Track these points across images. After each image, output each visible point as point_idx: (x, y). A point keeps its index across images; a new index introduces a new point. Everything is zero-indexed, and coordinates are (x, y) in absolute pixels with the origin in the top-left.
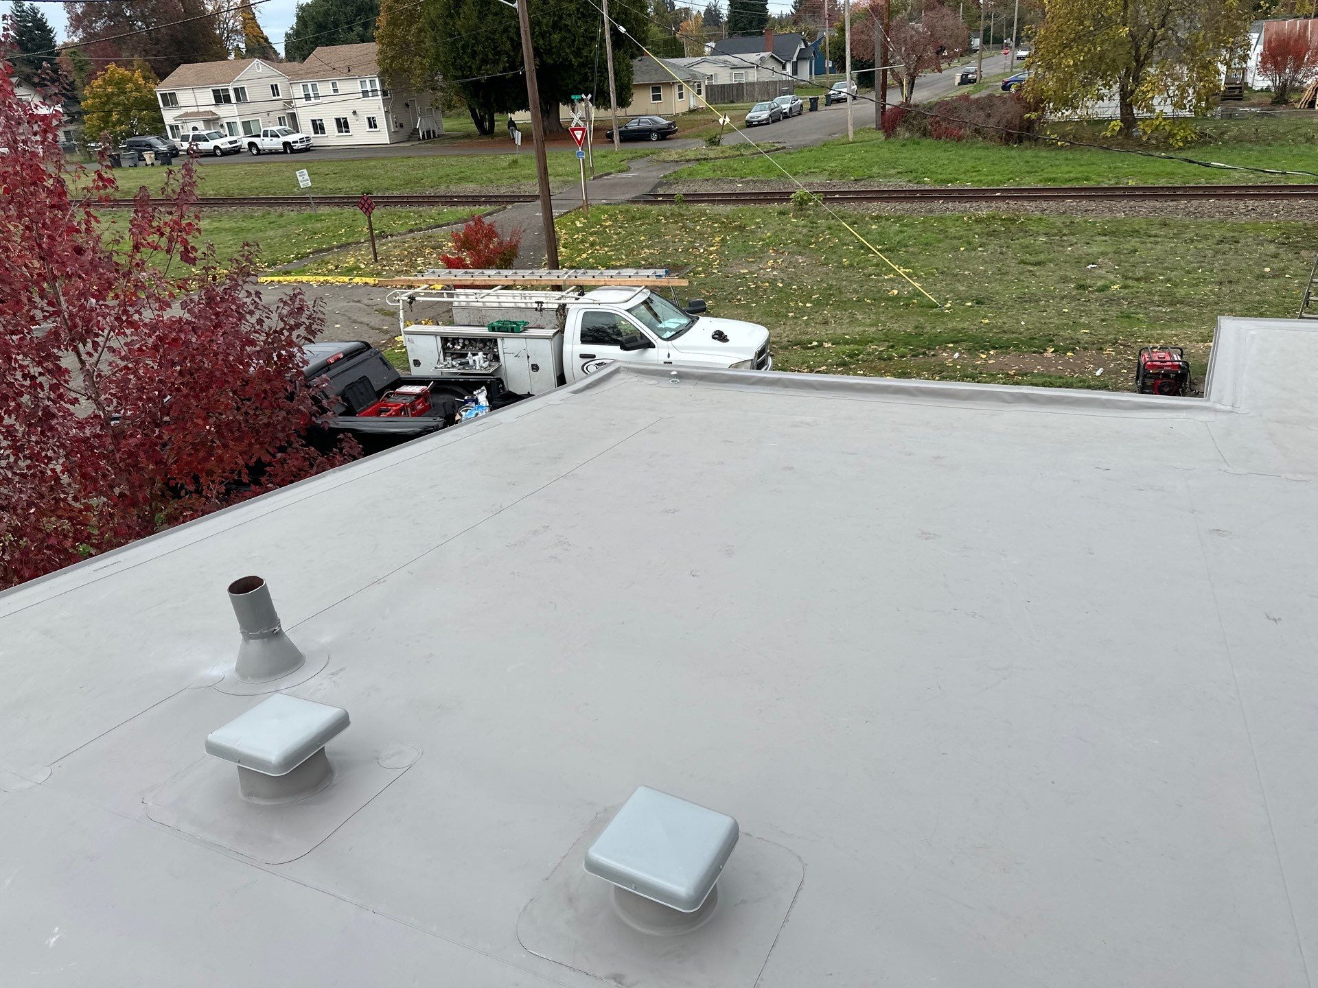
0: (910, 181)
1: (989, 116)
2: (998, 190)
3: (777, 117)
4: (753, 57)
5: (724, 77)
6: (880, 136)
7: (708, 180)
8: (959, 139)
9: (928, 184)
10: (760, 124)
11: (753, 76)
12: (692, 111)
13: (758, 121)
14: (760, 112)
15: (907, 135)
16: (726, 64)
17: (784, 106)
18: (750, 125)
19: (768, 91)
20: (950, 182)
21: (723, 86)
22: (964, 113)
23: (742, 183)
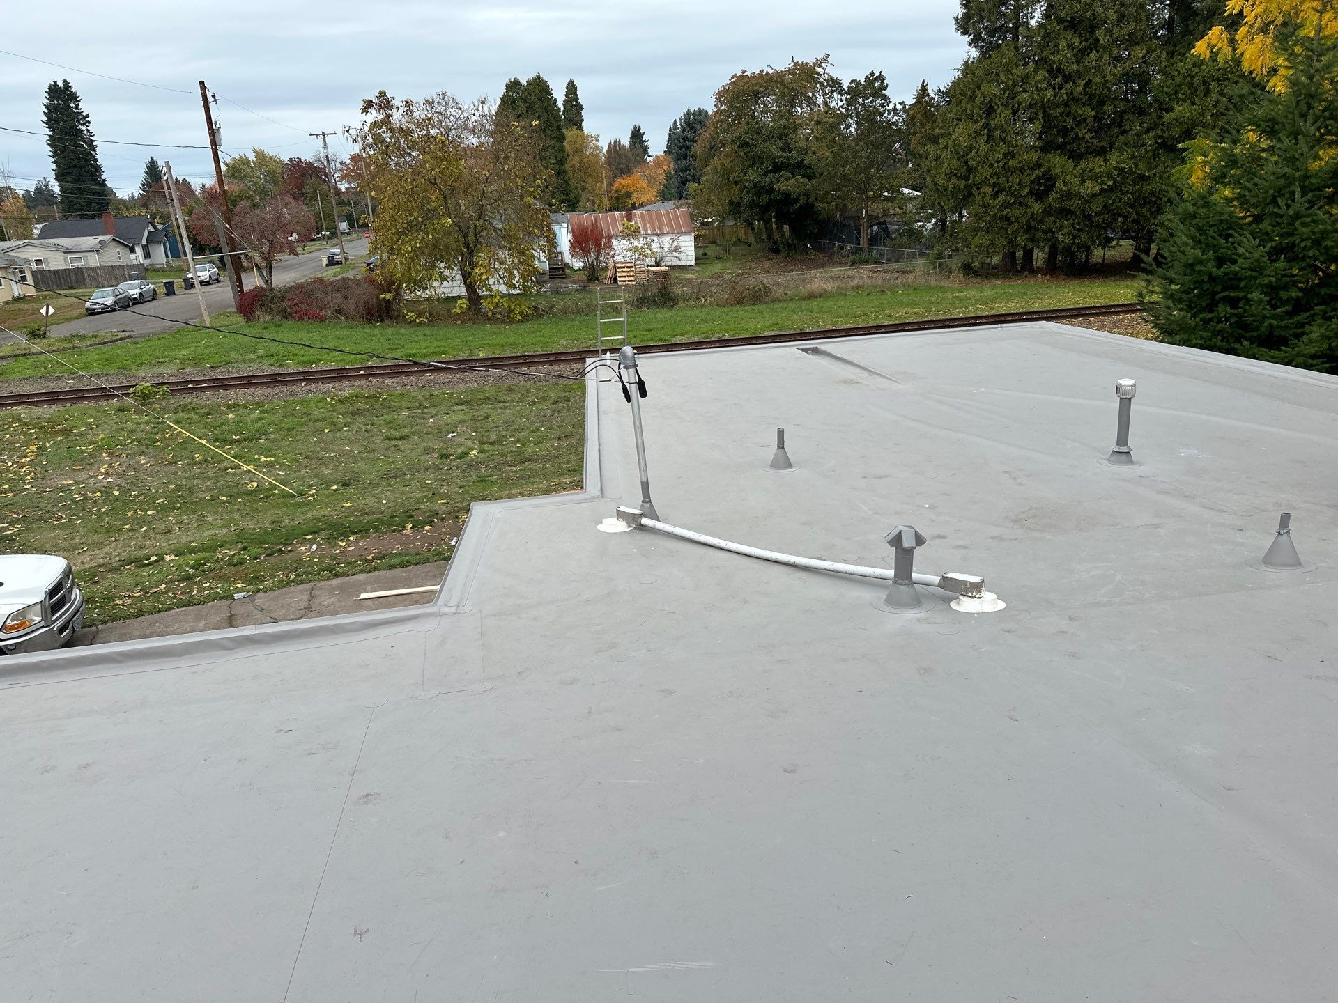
0: (271, 365)
1: (346, 297)
2: (361, 369)
3: (125, 303)
4: (90, 241)
5: (56, 262)
6: (240, 319)
7: (26, 379)
8: (322, 319)
9: (291, 366)
10: (105, 310)
11: (94, 261)
12: (16, 300)
13: (102, 309)
14: (103, 297)
15: (268, 318)
16: (57, 248)
17: (132, 292)
18: (91, 312)
19: (115, 275)
20: (314, 363)
21: (56, 272)
22: (321, 295)
23: (73, 379)
